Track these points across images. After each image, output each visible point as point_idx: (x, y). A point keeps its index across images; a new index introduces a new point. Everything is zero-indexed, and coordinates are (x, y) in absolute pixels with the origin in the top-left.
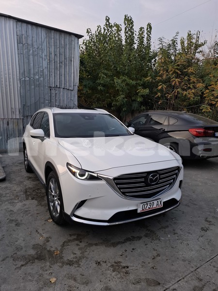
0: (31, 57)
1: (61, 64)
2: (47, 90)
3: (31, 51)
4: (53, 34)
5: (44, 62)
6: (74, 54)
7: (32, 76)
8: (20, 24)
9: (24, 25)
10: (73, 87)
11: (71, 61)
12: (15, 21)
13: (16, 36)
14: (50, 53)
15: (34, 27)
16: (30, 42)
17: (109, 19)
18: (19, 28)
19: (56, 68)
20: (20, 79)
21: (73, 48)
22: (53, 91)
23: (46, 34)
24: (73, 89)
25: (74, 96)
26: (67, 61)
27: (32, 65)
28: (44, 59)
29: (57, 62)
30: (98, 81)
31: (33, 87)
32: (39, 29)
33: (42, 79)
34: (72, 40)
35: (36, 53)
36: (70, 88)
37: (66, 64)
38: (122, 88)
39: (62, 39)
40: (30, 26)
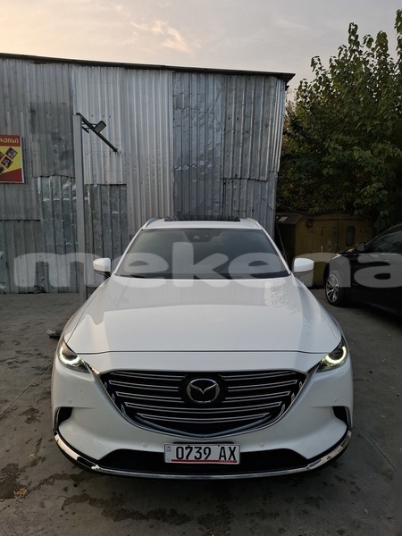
0: (194, 128)
1: (246, 135)
2: (218, 183)
3: (195, 119)
4: (234, 83)
5: (215, 134)
6: (273, 112)
7: (195, 162)
8: (178, 75)
9: (186, 76)
10: (268, 174)
11: (267, 126)
12: (171, 72)
13: (171, 98)
14: (227, 118)
15: (202, 76)
16: (194, 104)
17: (356, 26)
18: (178, 83)
19: (236, 144)
20: (174, 170)
21: (272, 101)
22: (229, 187)
23: (222, 84)
24: (268, 178)
25: (270, 192)
26: (258, 128)
27: (194, 143)
28: (215, 130)
29: (239, 132)
30: (325, 159)
31: (195, 181)
32: (211, 78)
33: (210, 166)
34: (270, 87)
35: (202, 121)
36: (261, 178)
37: (257, 133)
38: (376, 168)
39: (251, 88)
40: (194, 76)
